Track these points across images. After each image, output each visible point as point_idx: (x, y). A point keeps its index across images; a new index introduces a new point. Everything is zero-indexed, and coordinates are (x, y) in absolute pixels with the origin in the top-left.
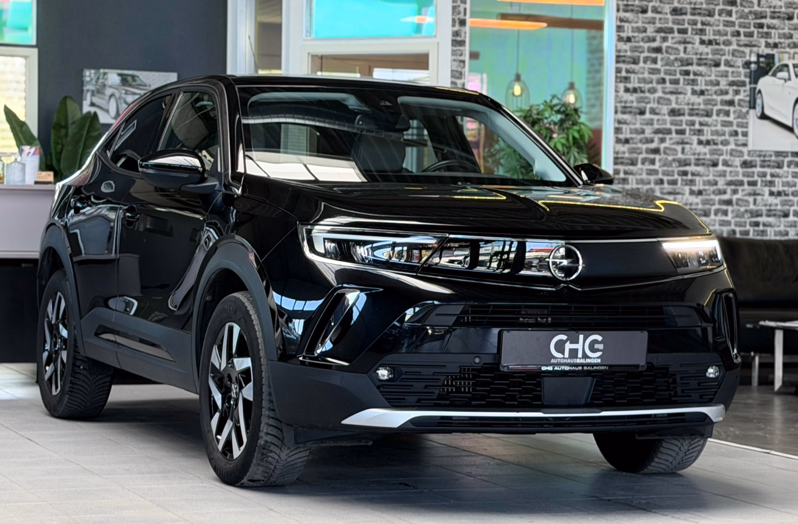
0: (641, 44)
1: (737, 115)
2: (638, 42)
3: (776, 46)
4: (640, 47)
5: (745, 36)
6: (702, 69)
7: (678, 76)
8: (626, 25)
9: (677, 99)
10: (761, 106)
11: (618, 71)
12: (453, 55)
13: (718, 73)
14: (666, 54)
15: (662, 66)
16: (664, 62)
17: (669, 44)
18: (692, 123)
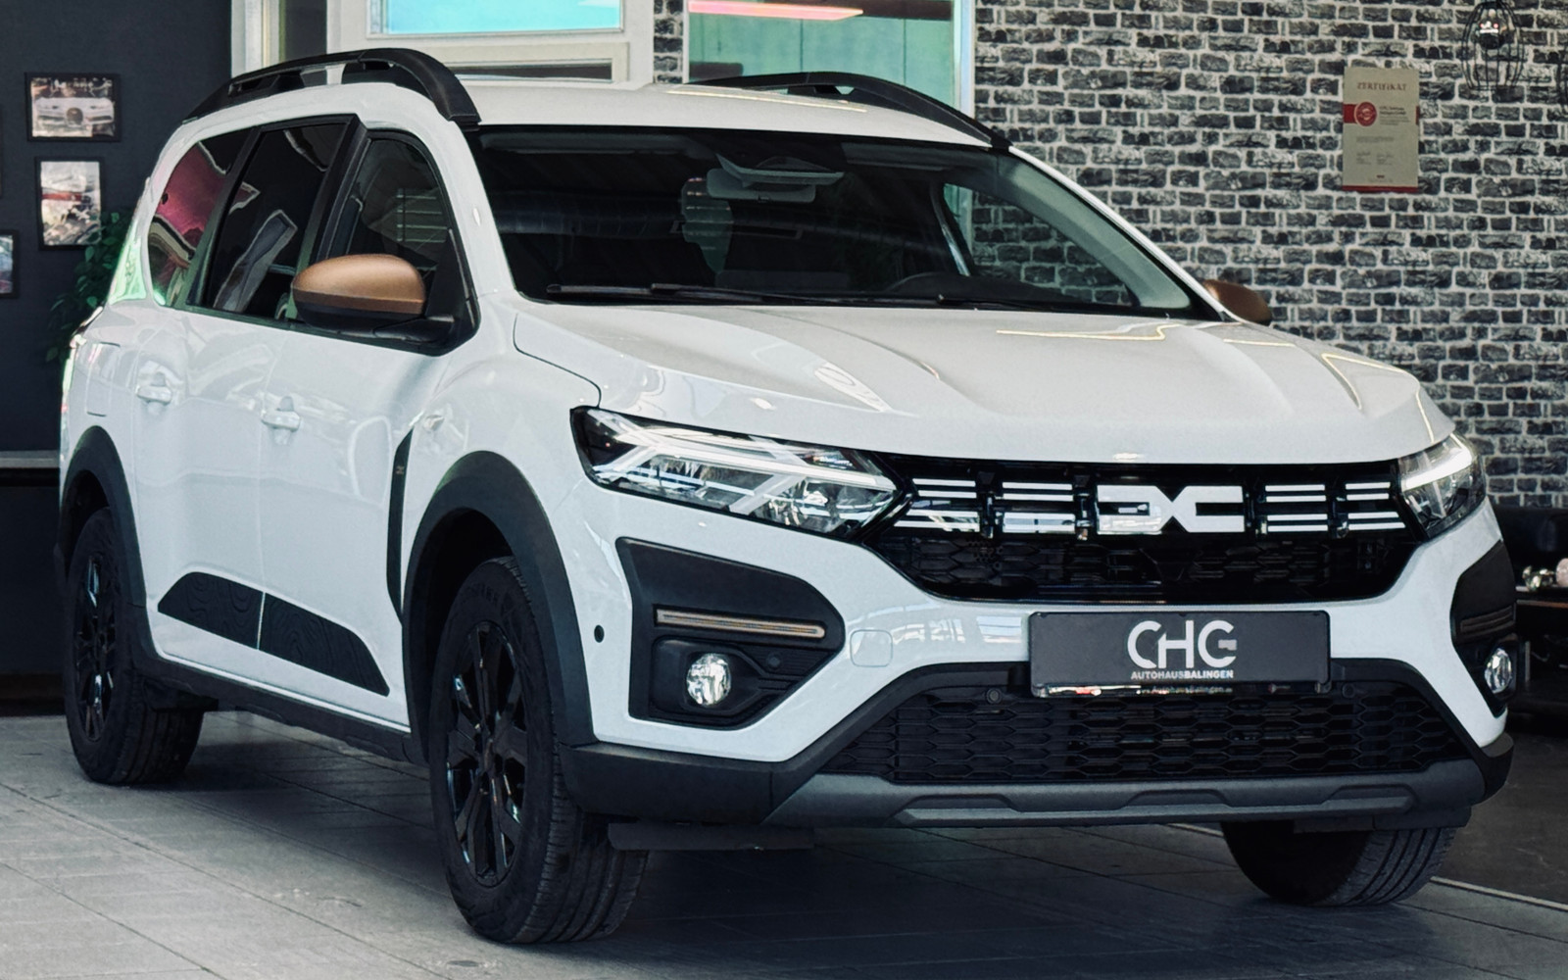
0: (1026, 45)
1: (1211, 181)
2: (1019, 42)
4: (1023, 51)
5: (1225, 29)
6: (1143, 93)
7: (1097, 107)
8: (995, 8)
9: (1095, 151)
11: (981, 97)
12: (657, 67)
13: (1174, 102)
14: (1074, 64)
15: (1066, 88)
16: (1071, 80)
17: (1078, 45)
18: (1125, 198)
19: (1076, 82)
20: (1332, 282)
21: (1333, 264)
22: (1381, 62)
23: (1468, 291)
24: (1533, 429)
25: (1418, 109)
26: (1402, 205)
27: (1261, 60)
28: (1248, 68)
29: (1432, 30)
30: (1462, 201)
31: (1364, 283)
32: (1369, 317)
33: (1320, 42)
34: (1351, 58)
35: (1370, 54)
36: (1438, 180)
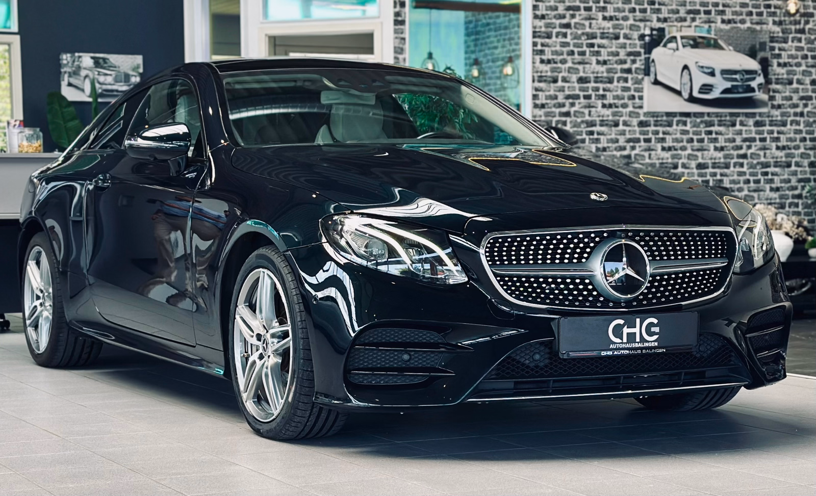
0: (554, 21)
1: (634, 81)
2: (551, 19)
3: (665, 20)
4: (552, 23)
5: (640, 12)
6: (604, 42)
7: (585, 48)
8: (540, 4)
9: (584, 68)
10: (654, 73)
11: (535, 44)
12: (395, 33)
13: (617, 45)
14: (575, 29)
15: (571, 40)
16: (573, 36)
17: (576, 20)
18: (597, 89)
19: (576, 37)
20: (686, 126)
22: (706, 26)
23: (744, 128)
24: (772, 189)
29: (729, 12)
31: (700, 125)
32: (701, 141)
33: (681, 18)
35: (702, 23)
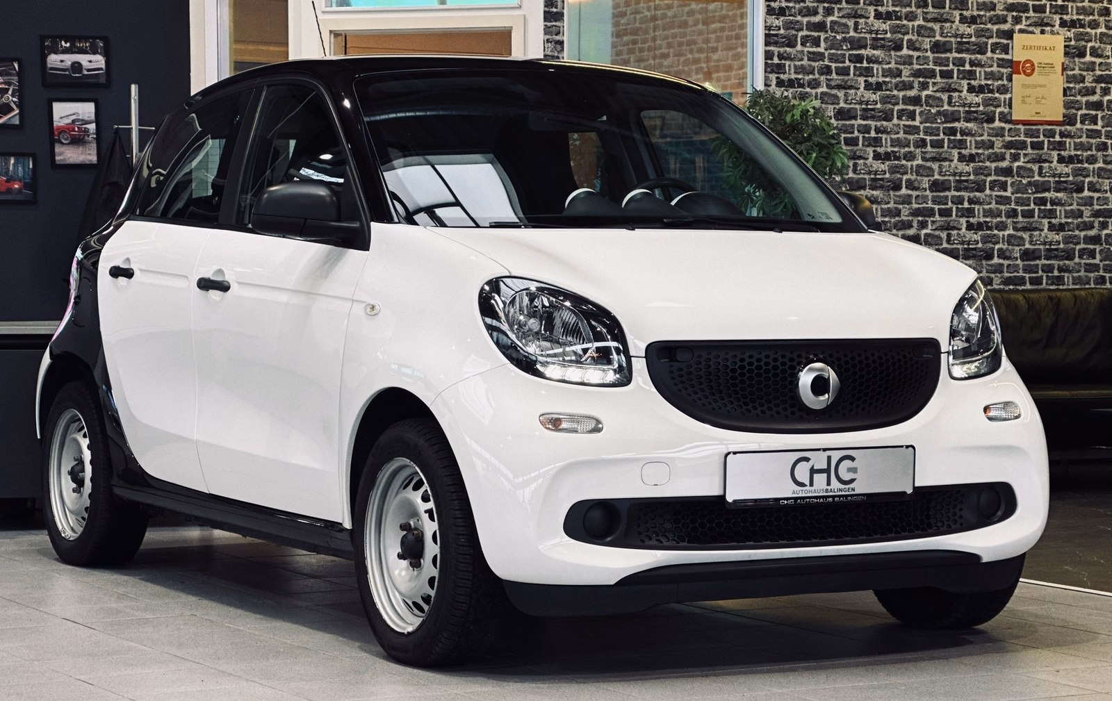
0: (799, 18)
1: (924, 117)
2: (794, 15)
3: (975, 20)
4: (797, 22)
5: (935, 7)
6: (878, 53)
7: (847, 63)
9: (846, 95)
11: (769, 55)
12: (546, 33)
13: (899, 60)
14: (832, 32)
15: (826, 50)
16: (829, 43)
17: (834, 18)
18: (866, 129)
19: (833, 45)
20: (1006, 190)
21: (1005, 177)
22: (1038, 30)
23: (1096, 195)
25: (1063, 64)
26: (1051, 134)
27: (958, 29)
28: (949, 35)
29: (1072, 7)
30: (1092, 130)
31: (1027, 190)
33: (997, 16)
34: (1018, 27)
35: (1030, 25)
36: (1076, 115)
